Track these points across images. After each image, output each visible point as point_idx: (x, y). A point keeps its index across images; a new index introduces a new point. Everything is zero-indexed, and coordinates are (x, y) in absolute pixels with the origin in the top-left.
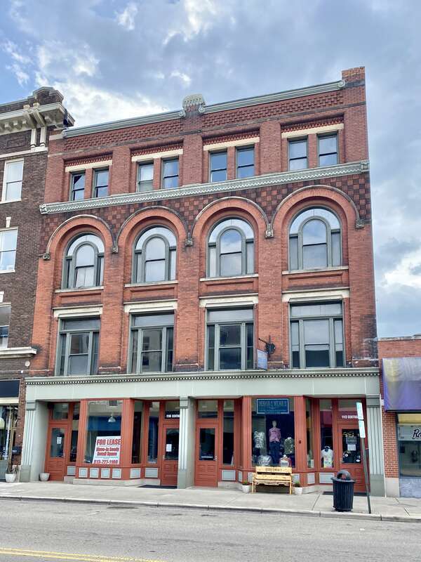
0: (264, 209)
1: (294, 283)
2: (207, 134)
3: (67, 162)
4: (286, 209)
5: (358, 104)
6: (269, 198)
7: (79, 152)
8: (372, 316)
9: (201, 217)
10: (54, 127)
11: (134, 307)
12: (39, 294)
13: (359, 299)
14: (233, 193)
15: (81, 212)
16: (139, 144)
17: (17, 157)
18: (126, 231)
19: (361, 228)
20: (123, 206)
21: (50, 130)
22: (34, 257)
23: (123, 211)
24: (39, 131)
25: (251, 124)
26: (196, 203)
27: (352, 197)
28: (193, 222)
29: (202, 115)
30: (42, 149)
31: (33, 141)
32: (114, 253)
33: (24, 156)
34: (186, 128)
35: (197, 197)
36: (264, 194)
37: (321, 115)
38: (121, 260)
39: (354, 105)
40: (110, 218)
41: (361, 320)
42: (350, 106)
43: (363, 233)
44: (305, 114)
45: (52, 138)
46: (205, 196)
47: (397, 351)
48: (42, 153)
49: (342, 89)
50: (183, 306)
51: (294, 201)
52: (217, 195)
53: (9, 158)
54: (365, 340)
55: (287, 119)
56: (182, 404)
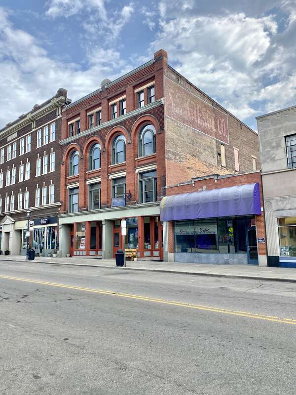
0: (127, 129)
1: (140, 163)
2: (108, 97)
3: (68, 120)
4: (135, 128)
5: (160, 69)
6: (129, 124)
7: (71, 115)
8: (164, 176)
9: (107, 137)
10: (64, 106)
11: (89, 181)
12: (61, 179)
13: (160, 169)
14: (117, 124)
15: (72, 142)
16: (88, 107)
17: (53, 122)
18: (85, 148)
19: (160, 133)
20: (84, 137)
21: (62, 107)
22: (59, 164)
23: (84, 139)
24: (59, 108)
25: (123, 89)
26: (106, 131)
27: (157, 118)
28: (105, 140)
29: (107, 89)
30: (60, 116)
31: (57, 114)
32: (81, 159)
33: (55, 121)
34: (102, 97)
35: (106, 128)
36: (127, 122)
37: (146, 78)
38: (84, 161)
39: (158, 70)
40: (80, 143)
41: (160, 178)
42: (157, 71)
43: (162, 135)
44: (141, 79)
45: (63, 111)
46: (108, 127)
47: (173, 192)
48: (60, 118)
49: (153, 63)
50: (103, 179)
51: (137, 124)
52: (112, 126)
53: (52, 123)
54: (162, 188)
55: (135, 83)
56: (103, 223)
